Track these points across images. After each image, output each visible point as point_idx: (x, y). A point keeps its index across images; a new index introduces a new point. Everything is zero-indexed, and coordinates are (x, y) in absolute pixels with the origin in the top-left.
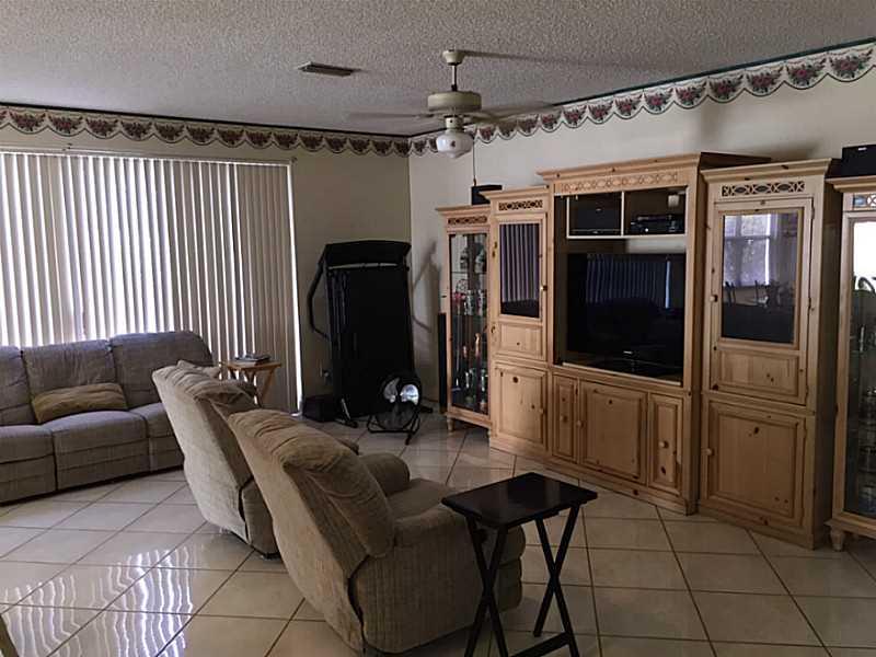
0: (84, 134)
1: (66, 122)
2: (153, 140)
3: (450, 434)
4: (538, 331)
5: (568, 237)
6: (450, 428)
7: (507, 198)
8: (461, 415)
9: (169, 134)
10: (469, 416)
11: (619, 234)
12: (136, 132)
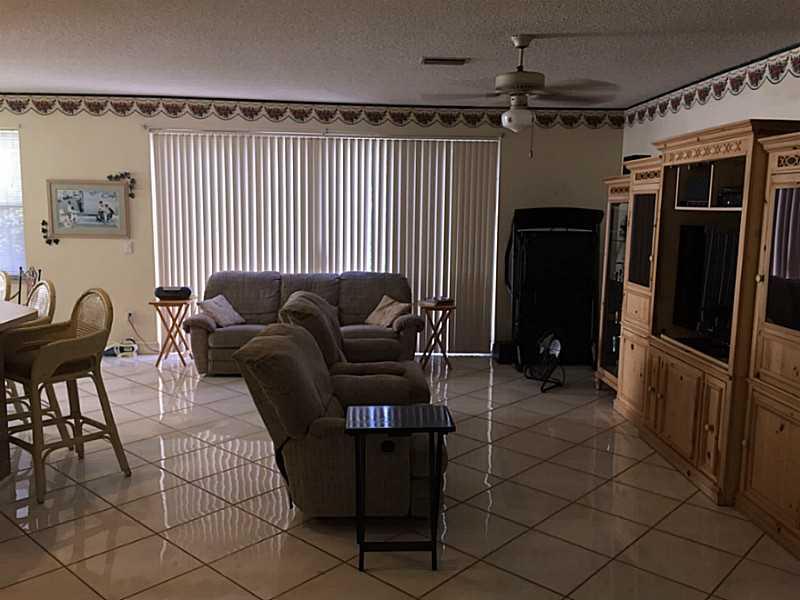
0: (338, 122)
1: (326, 114)
2: (387, 124)
3: (597, 392)
4: (648, 301)
5: (677, 208)
6: (597, 387)
7: (641, 168)
8: (604, 375)
9: (399, 119)
10: (608, 377)
11: (706, 206)
12: (375, 118)
